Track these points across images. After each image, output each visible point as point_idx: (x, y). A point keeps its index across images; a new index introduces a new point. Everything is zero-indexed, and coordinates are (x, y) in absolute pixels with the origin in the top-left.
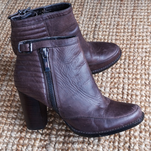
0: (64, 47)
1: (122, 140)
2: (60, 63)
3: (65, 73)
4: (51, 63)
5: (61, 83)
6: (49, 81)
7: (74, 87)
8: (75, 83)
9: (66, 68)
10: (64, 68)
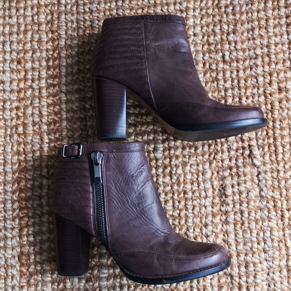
0: (124, 154)
1: (160, 165)
2: (117, 174)
3: (122, 188)
4: (104, 173)
5: (115, 202)
6: (99, 198)
7: (133, 209)
8: (135, 204)
9: (124, 181)
10: (121, 182)
